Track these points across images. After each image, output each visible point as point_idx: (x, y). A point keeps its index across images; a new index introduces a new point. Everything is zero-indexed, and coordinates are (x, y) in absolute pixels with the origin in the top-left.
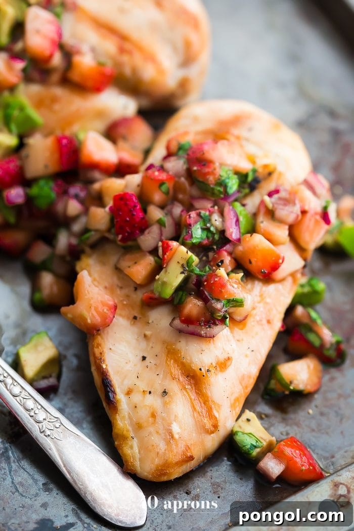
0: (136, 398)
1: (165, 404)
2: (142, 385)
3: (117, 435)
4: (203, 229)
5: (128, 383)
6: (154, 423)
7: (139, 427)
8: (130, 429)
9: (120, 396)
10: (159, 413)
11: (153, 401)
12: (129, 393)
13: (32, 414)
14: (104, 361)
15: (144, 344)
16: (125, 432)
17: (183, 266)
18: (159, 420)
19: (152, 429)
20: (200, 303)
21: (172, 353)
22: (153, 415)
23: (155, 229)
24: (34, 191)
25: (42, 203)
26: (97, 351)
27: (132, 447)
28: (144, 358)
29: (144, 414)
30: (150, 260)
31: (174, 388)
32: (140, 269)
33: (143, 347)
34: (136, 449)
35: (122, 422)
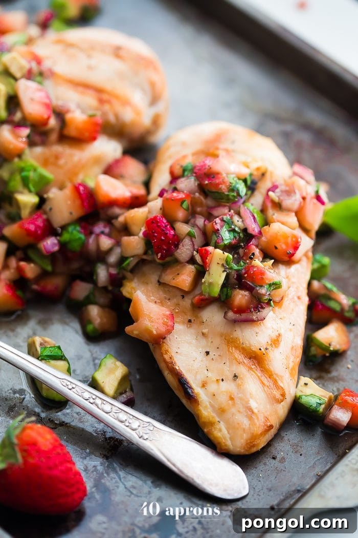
0: (213, 387)
1: (239, 386)
2: (213, 376)
3: (205, 423)
4: (229, 231)
5: (201, 377)
6: (234, 404)
7: (222, 411)
8: (214, 415)
9: (197, 389)
10: (236, 394)
11: (228, 386)
12: (204, 385)
13: (127, 424)
14: (175, 363)
15: (203, 341)
16: (211, 419)
17: (223, 265)
18: (238, 401)
19: (233, 410)
20: (247, 293)
21: (231, 342)
22: (232, 399)
23: (187, 241)
24: (66, 237)
25: (76, 246)
26: (166, 357)
27: (220, 430)
28: (207, 353)
29: (223, 399)
30: (191, 268)
31: (242, 370)
32: (185, 277)
33: (204, 344)
34: (225, 431)
35: (206, 410)
